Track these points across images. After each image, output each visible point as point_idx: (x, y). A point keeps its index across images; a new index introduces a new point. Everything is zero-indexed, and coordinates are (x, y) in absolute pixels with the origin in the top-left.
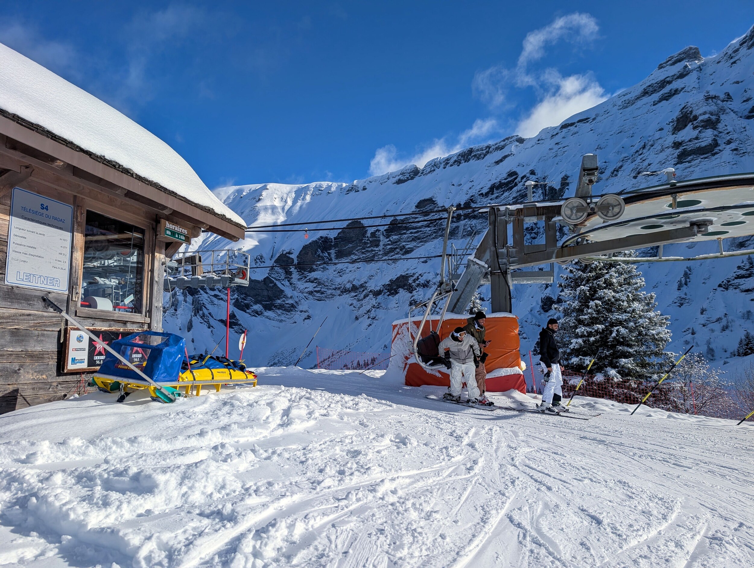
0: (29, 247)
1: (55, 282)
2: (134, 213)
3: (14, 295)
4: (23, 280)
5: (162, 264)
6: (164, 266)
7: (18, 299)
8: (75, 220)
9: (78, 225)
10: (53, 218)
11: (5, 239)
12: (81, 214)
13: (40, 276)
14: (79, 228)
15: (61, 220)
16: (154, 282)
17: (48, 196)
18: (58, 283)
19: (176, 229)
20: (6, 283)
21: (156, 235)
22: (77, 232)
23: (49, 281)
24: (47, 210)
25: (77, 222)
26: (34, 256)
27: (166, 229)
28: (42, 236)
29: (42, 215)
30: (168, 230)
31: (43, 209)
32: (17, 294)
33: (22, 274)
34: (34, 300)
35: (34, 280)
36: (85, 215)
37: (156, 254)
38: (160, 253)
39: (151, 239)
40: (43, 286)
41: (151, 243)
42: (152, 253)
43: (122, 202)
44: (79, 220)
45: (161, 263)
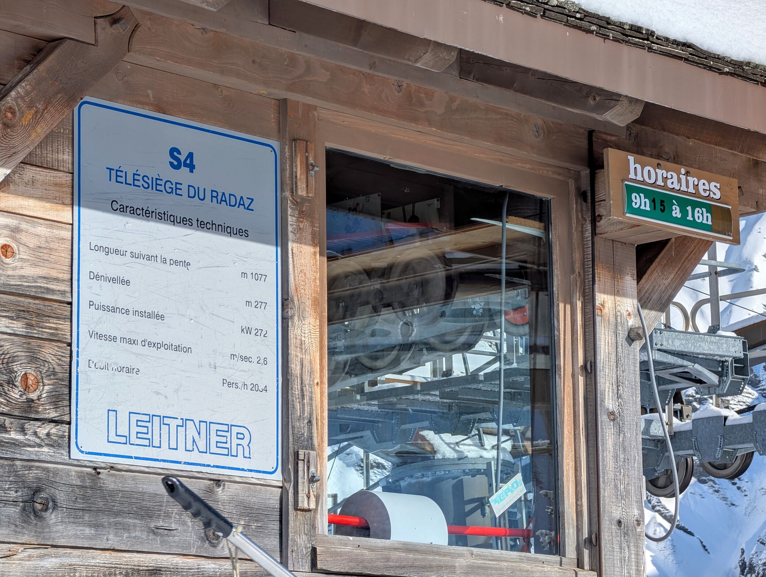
0: (142, 314)
1: (235, 441)
2: (500, 139)
3: (103, 497)
4: (128, 442)
5: (631, 339)
6: (638, 345)
7: (117, 514)
8: (288, 194)
9: (301, 212)
10: (214, 194)
11: (63, 293)
12: (308, 167)
13: (185, 421)
14: (305, 224)
15: (241, 203)
16: (603, 418)
17: (192, 115)
18: (245, 442)
19: (673, 183)
20: (75, 454)
21: (595, 219)
22: (299, 241)
23: (214, 438)
24: (192, 167)
25: (296, 203)
26: (157, 346)
27: (630, 190)
28: (181, 269)
29: (175, 189)
30: (639, 191)
31: (177, 167)
32: (112, 494)
33: (123, 417)
34: (168, 515)
35: (165, 437)
36: (321, 170)
37: (600, 298)
38: (617, 292)
39: (576, 237)
40: (195, 457)
41: (577, 256)
42: (584, 295)
43: (452, 100)
44: (302, 192)
45: (623, 334)
